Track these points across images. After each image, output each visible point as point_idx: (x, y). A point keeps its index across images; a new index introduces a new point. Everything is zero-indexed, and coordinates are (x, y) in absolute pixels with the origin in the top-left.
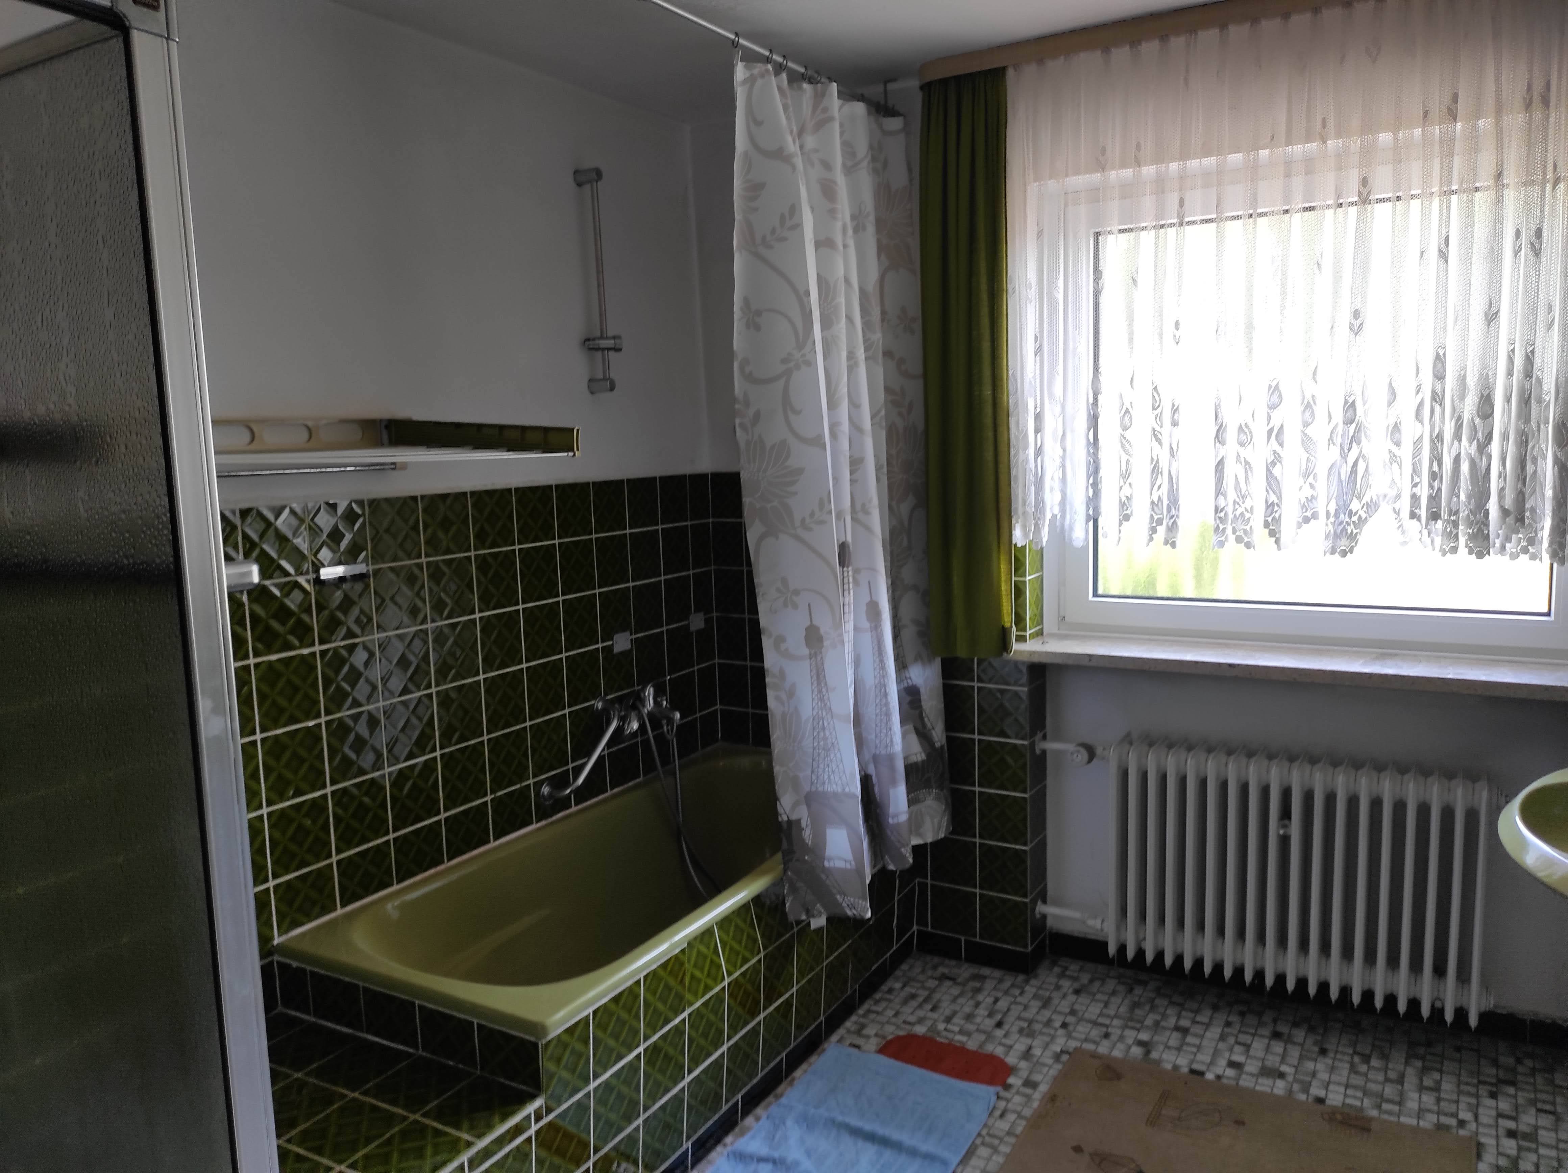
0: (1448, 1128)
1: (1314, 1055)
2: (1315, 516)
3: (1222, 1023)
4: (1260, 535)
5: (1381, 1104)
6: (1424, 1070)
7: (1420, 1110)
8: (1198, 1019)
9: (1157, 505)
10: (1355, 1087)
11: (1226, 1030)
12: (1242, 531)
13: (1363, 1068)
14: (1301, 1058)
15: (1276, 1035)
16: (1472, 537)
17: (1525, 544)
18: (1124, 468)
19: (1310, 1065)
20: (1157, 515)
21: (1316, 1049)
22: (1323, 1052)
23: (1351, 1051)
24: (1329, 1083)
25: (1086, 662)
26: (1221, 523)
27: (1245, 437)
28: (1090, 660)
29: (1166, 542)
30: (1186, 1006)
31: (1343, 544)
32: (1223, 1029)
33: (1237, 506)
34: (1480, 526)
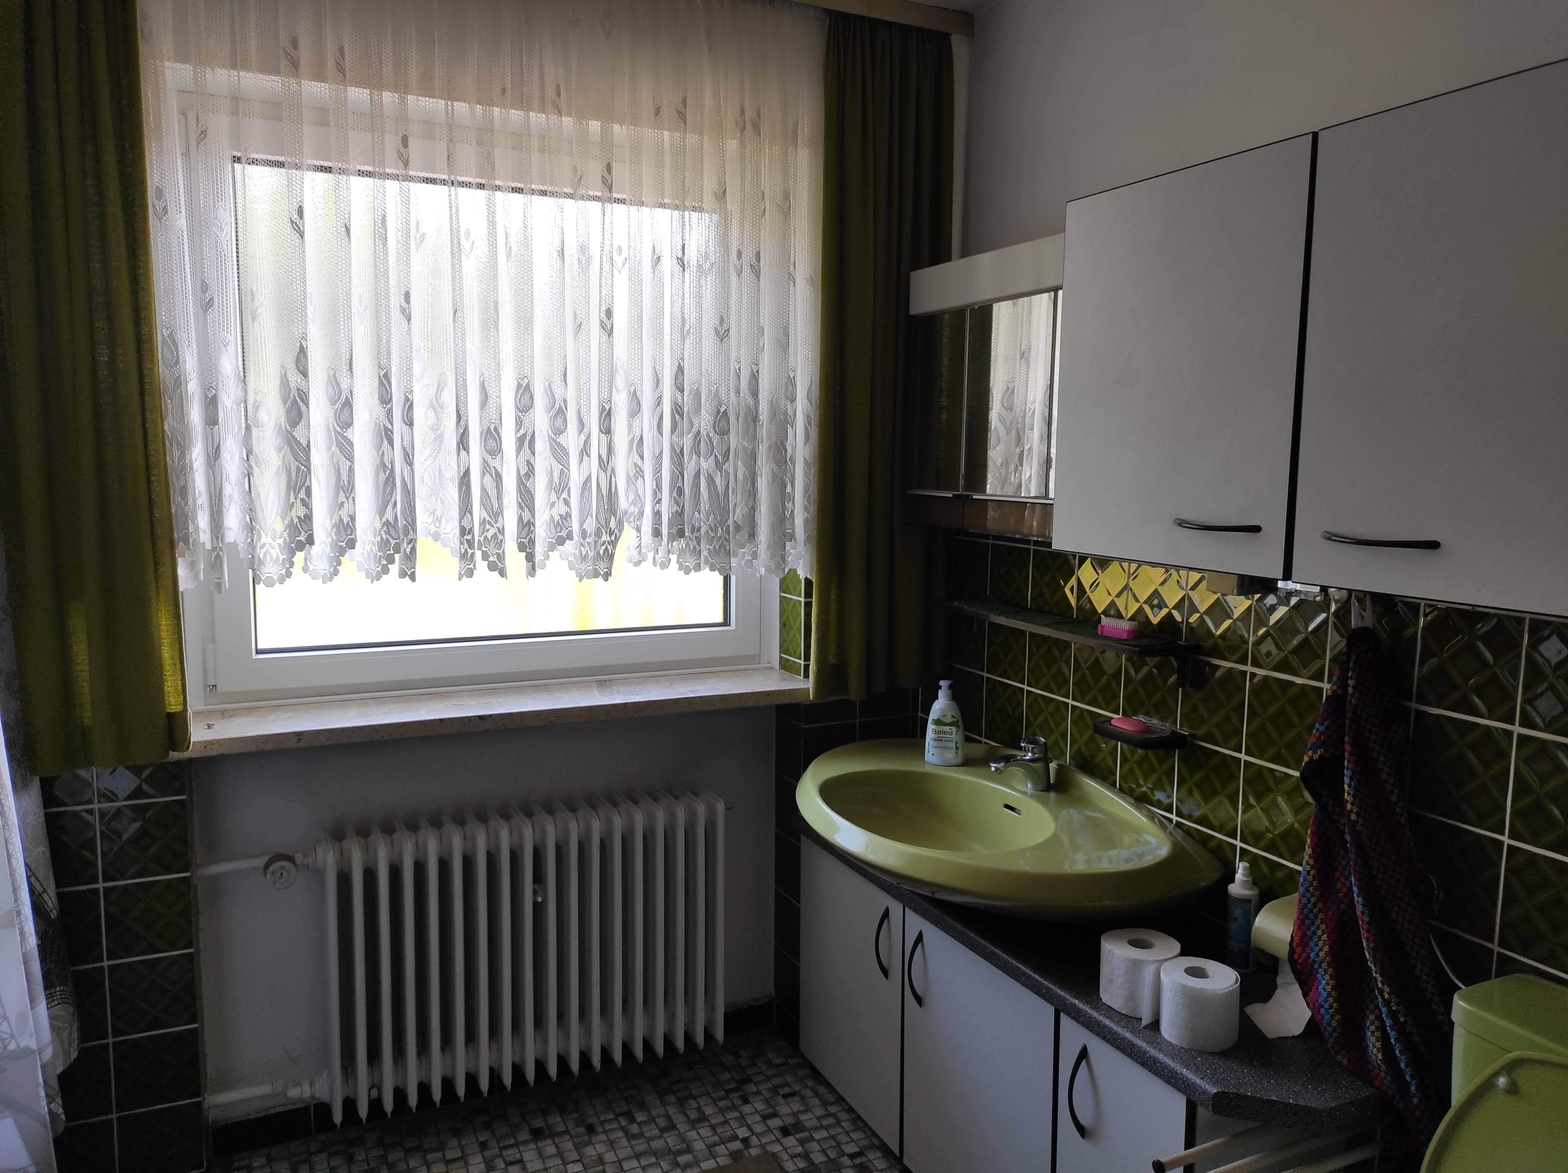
0: (738, 1152)
1: (586, 1138)
2: (570, 536)
3: (476, 1148)
4: (515, 559)
5: (676, 1160)
6: (681, 1103)
7: (709, 1147)
8: (449, 1155)
9: (394, 527)
10: (644, 1154)
11: (486, 1154)
12: (495, 556)
13: (634, 1129)
14: (577, 1147)
15: (538, 1134)
16: (713, 553)
17: (750, 558)
18: (345, 477)
19: (590, 1151)
20: (394, 539)
21: (582, 1130)
22: (591, 1130)
23: (612, 1116)
24: (620, 1162)
25: (293, 744)
26: (470, 548)
27: (494, 444)
28: (299, 740)
29: (403, 574)
30: (426, 1147)
31: (602, 567)
32: (483, 1156)
33: (488, 527)
34: (722, 542)
